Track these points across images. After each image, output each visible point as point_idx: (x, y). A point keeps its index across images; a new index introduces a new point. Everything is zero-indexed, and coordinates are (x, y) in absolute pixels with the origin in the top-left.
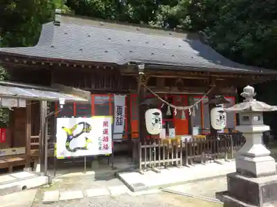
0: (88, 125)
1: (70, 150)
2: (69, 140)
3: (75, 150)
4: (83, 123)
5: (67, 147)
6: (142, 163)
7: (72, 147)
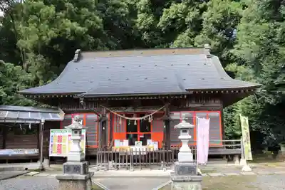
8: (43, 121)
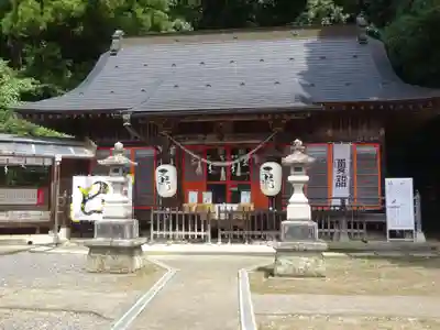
0: (106, 185)
1: (86, 213)
2: (84, 201)
3: (90, 213)
4: (100, 182)
5: (83, 209)
6: (153, 232)
7: (87, 211)
8: (59, 158)
